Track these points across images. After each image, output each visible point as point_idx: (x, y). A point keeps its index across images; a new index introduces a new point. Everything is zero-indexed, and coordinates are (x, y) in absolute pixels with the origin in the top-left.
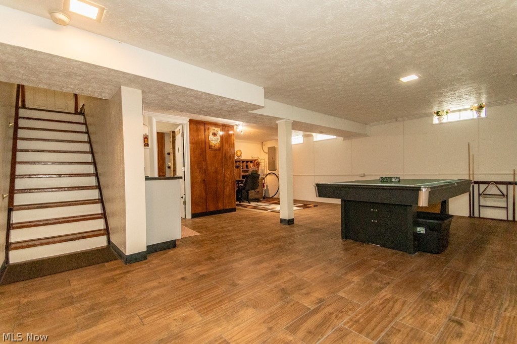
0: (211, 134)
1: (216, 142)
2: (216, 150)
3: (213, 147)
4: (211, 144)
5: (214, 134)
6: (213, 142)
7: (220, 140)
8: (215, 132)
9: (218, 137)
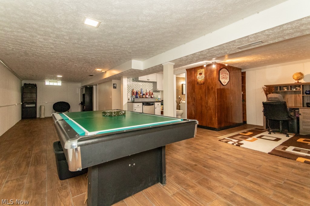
0: (198, 74)
1: (202, 79)
2: (202, 84)
3: (199, 83)
4: (198, 81)
5: (201, 74)
6: (200, 79)
7: (204, 77)
8: (201, 72)
9: (203, 75)
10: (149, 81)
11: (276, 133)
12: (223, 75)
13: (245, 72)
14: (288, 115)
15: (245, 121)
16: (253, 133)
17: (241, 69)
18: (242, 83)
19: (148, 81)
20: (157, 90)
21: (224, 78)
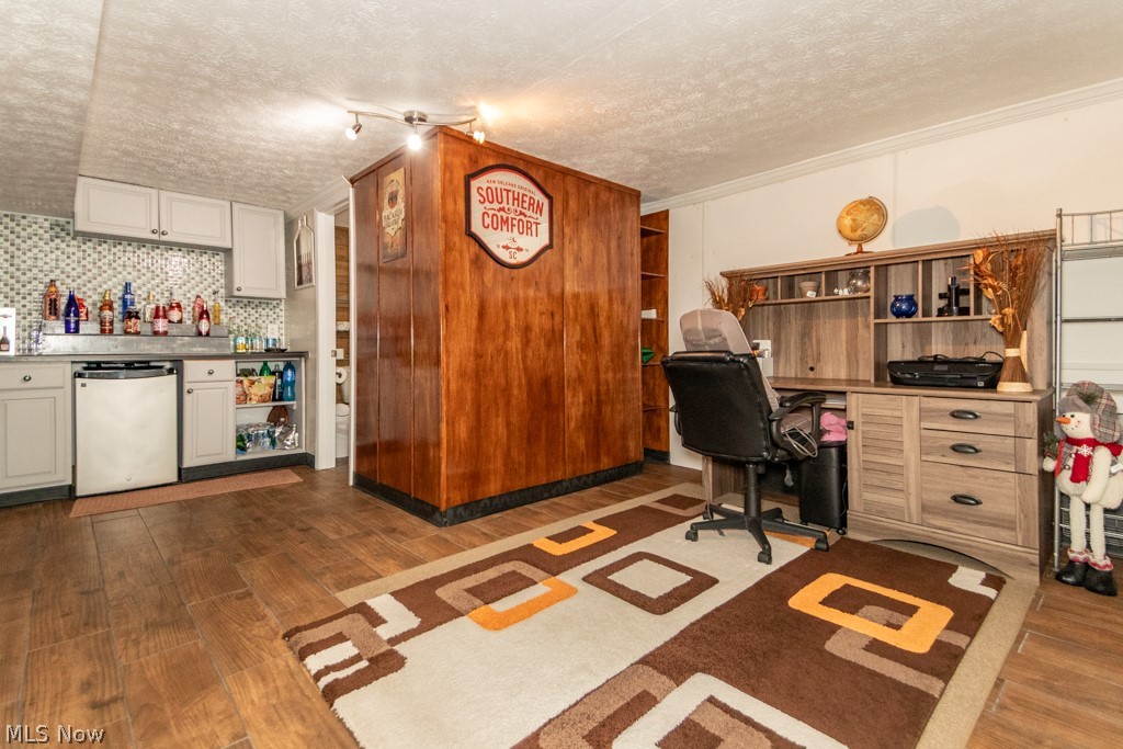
0: (386, 201)
1: (396, 228)
2: (396, 257)
3: (389, 250)
4: (386, 241)
5: (392, 199)
6: (390, 230)
7: (402, 216)
8: (394, 189)
9: (401, 204)
10: (163, 238)
11: (725, 532)
12: (496, 206)
13: (665, 215)
14: (770, 430)
15: (664, 450)
16: (615, 532)
17: (635, 196)
18: (645, 265)
19: (155, 237)
20: (236, 293)
21: (505, 222)
